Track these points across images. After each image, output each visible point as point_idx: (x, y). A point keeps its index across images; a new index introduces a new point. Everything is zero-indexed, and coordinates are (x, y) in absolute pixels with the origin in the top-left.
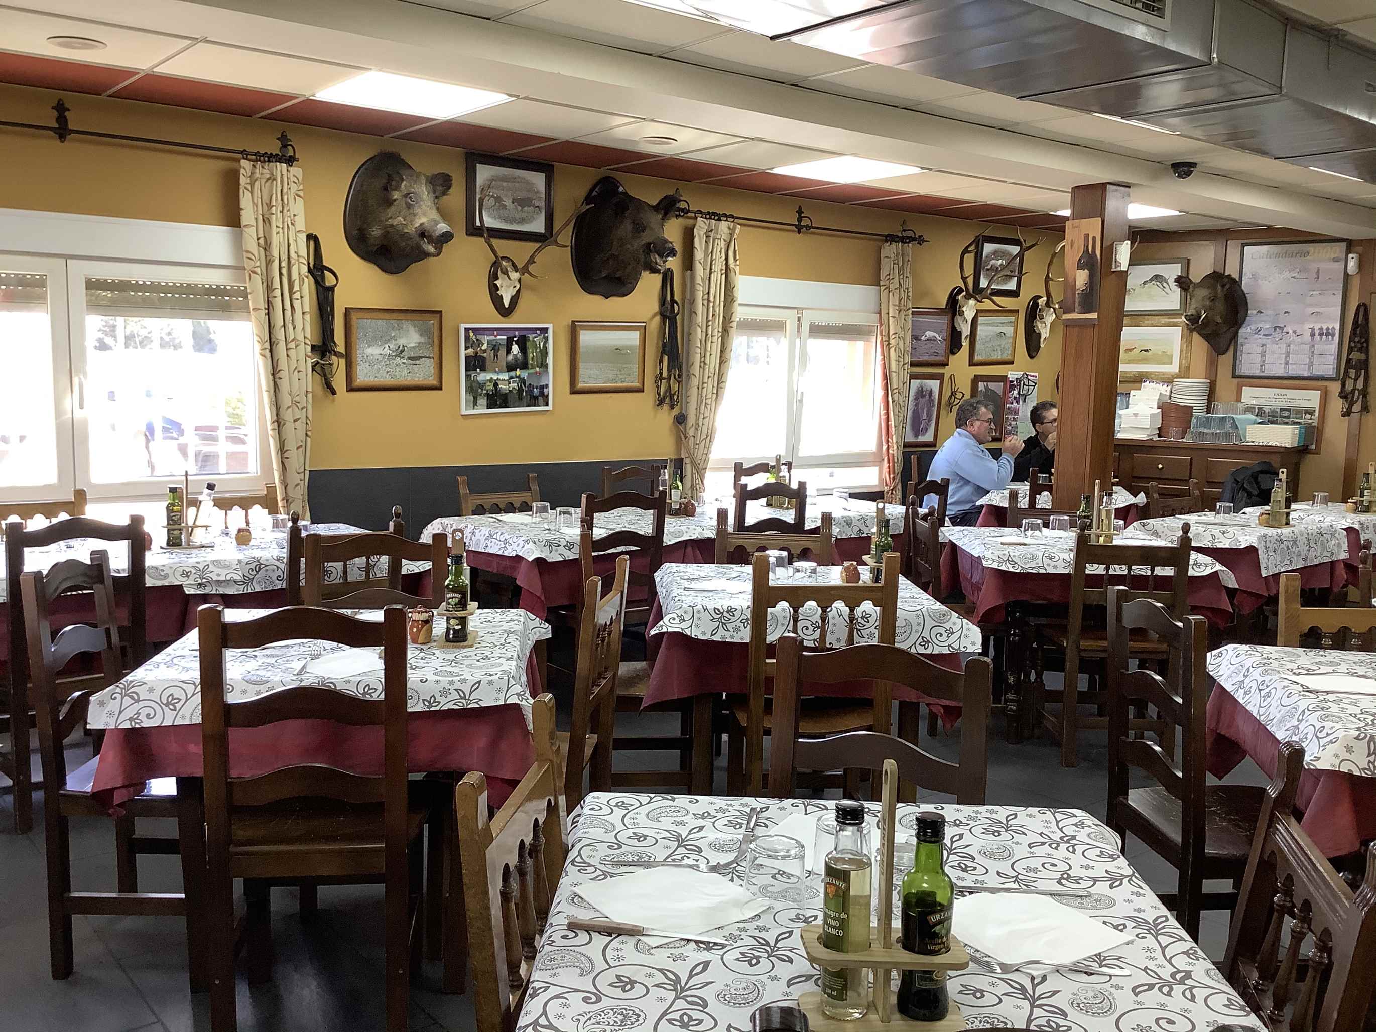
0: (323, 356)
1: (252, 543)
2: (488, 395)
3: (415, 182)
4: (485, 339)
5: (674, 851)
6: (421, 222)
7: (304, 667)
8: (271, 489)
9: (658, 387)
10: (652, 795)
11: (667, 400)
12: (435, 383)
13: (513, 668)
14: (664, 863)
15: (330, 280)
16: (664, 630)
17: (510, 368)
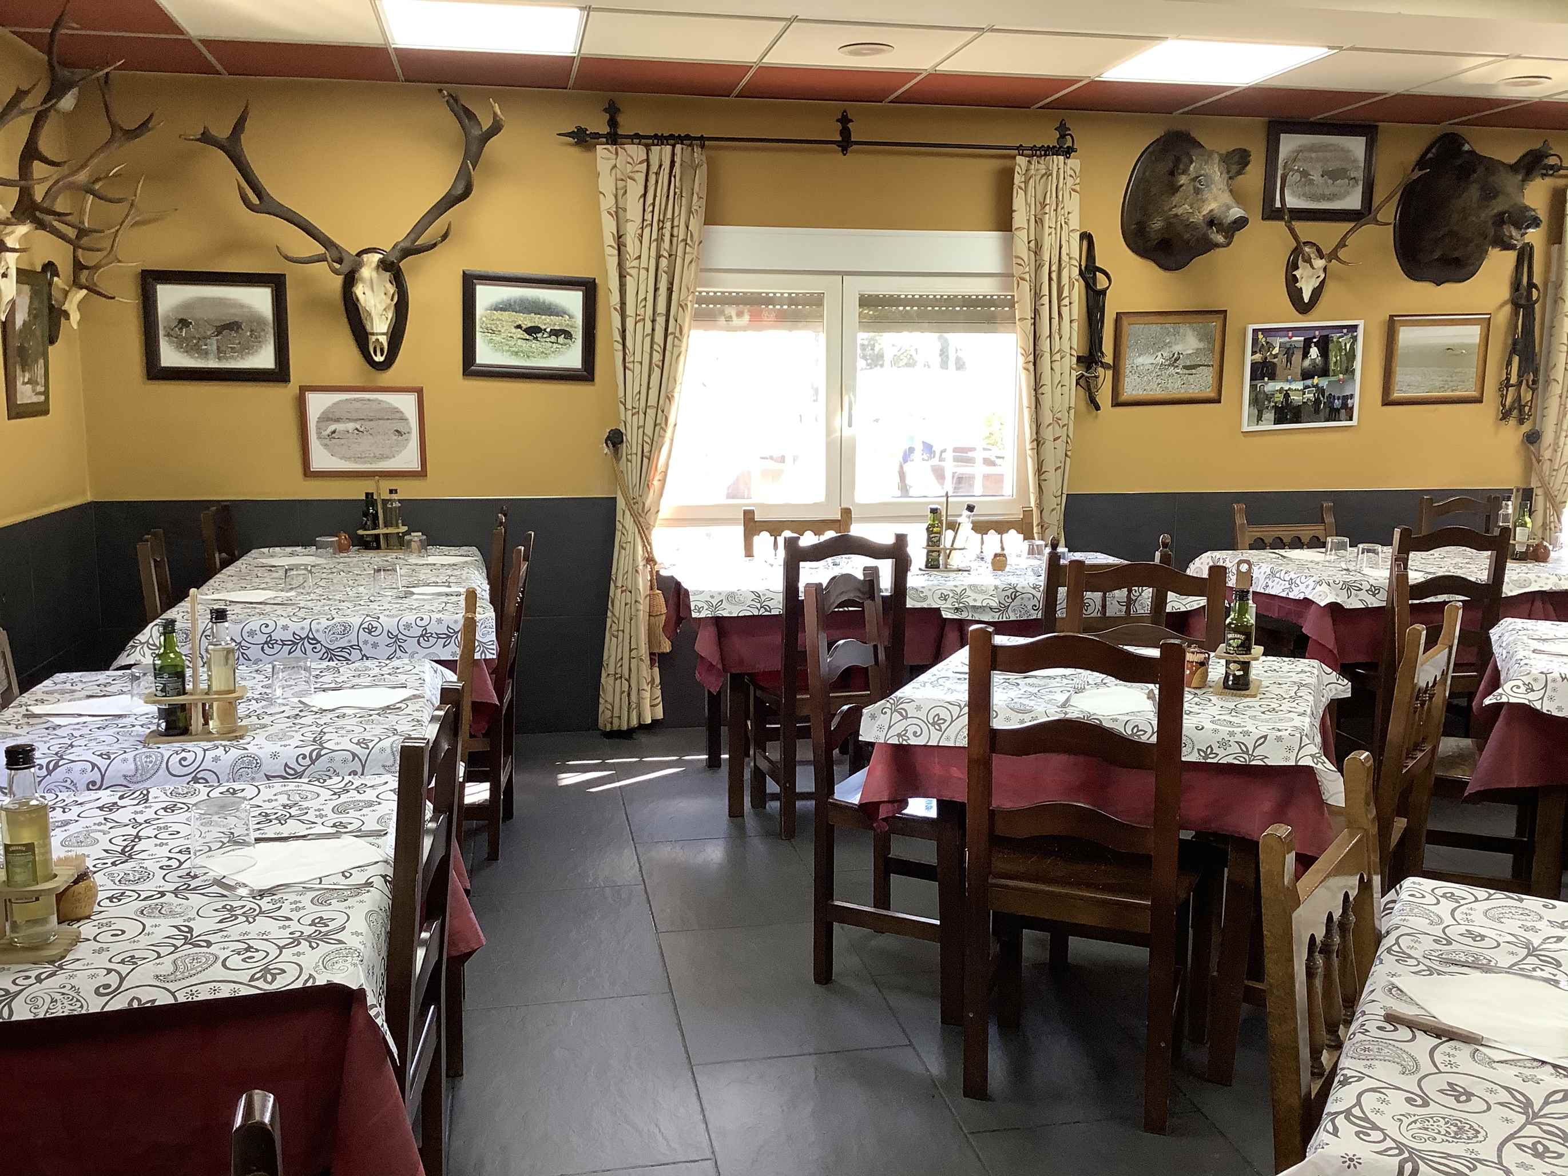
0: (1088, 368)
1: (1007, 569)
2: (1275, 407)
3: (1206, 163)
4: (1277, 342)
5: (1523, 959)
6: (1210, 208)
7: (1068, 700)
8: (1028, 513)
9: (1504, 397)
10: (1492, 891)
11: (1515, 413)
12: (1213, 395)
13: (1307, 725)
14: (1509, 970)
15: (1102, 282)
16: (1504, 699)
17: (1306, 375)
